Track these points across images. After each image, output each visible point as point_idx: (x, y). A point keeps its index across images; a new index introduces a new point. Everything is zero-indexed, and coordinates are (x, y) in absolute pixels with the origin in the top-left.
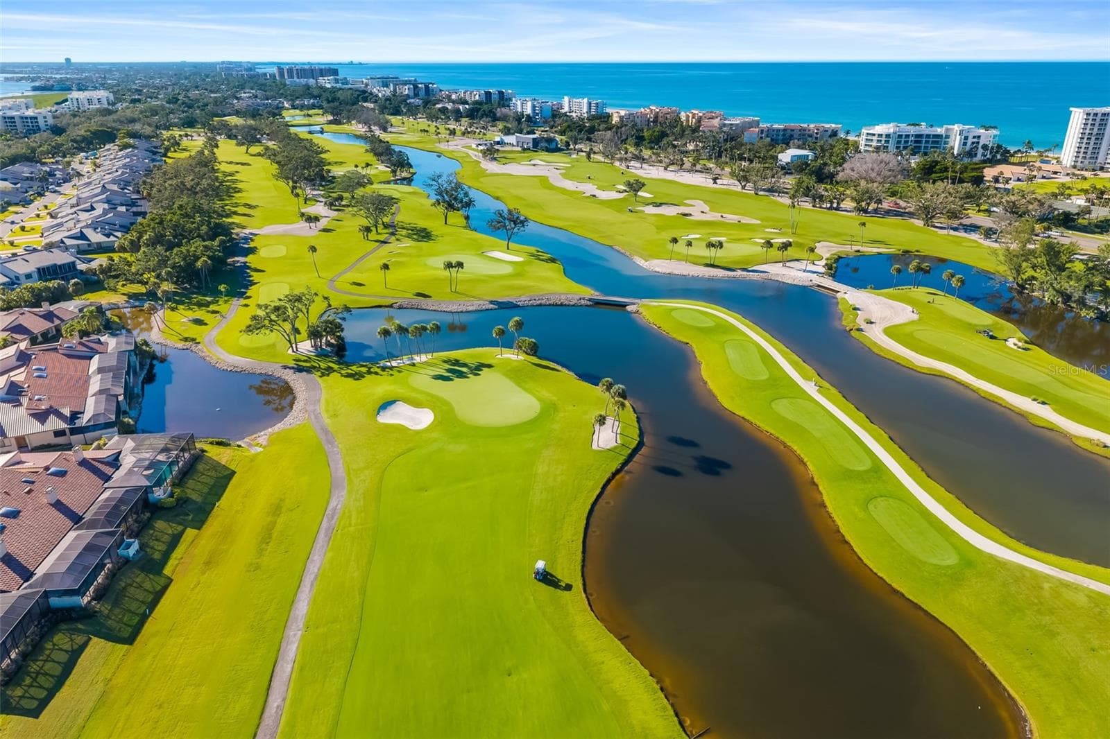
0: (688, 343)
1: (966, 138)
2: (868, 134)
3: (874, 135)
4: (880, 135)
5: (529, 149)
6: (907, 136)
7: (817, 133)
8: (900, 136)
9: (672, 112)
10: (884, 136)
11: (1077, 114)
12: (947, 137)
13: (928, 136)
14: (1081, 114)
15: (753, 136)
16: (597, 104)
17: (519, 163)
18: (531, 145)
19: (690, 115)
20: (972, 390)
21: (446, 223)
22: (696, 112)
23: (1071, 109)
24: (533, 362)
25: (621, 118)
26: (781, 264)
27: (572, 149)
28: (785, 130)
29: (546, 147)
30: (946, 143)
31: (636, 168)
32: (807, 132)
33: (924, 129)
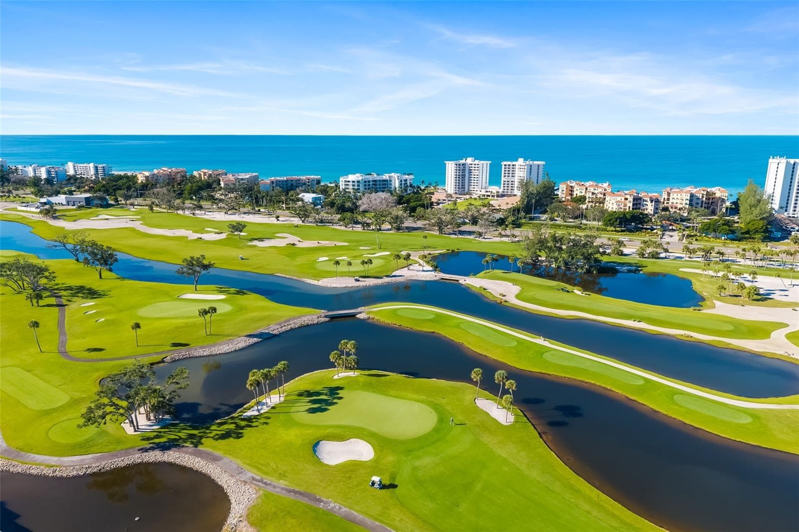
0: (434, 332)
1: (401, 181)
2: (345, 181)
3: (349, 182)
4: (353, 182)
5: (83, 207)
6: (369, 181)
7: (308, 182)
8: (365, 182)
9: (182, 172)
10: (356, 182)
11: (450, 165)
12: (391, 181)
13: (380, 181)
14: (453, 165)
15: (267, 186)
16: (103, 167)
17: (89, 219)
18: (83, 203)
19: (202, 173)
20: (602, 322)
21: (101, 278)
22: (206, 171)
23: (445, 162)
24: (366, 374)
25: (147, 177)
26: (407, 268)
27: (123, 204)
28: (287, 181)
29: (100, 204)
30: (391, 184)
31: (200, 215)
32: (301, 181)
33: (375, 176)
